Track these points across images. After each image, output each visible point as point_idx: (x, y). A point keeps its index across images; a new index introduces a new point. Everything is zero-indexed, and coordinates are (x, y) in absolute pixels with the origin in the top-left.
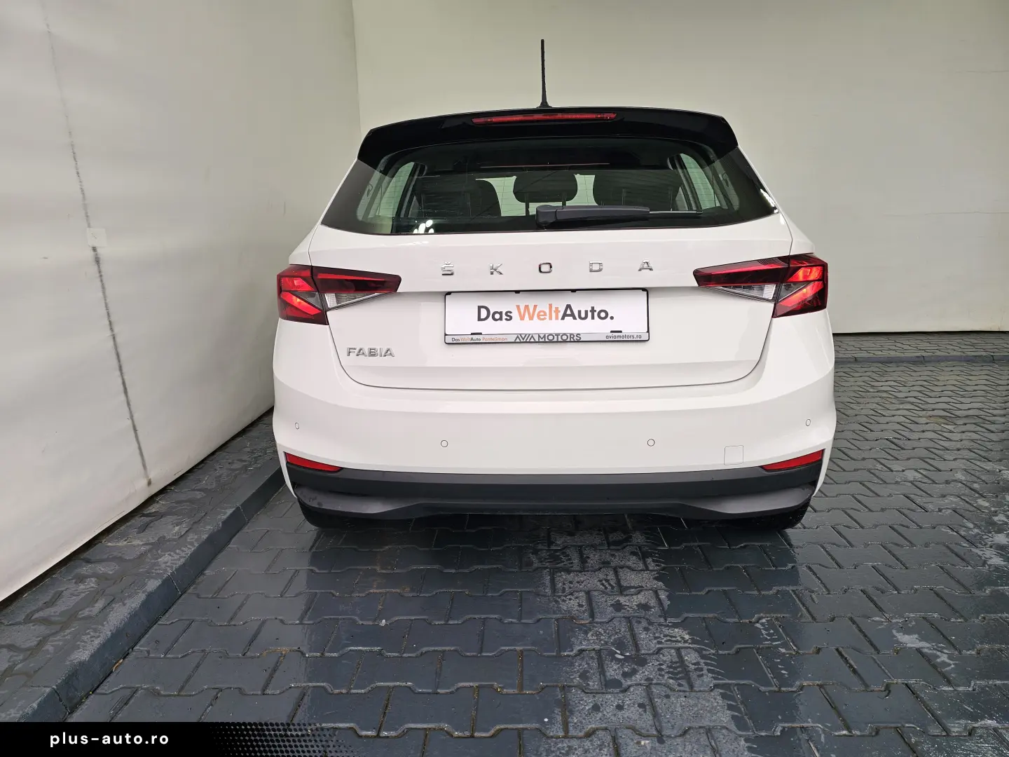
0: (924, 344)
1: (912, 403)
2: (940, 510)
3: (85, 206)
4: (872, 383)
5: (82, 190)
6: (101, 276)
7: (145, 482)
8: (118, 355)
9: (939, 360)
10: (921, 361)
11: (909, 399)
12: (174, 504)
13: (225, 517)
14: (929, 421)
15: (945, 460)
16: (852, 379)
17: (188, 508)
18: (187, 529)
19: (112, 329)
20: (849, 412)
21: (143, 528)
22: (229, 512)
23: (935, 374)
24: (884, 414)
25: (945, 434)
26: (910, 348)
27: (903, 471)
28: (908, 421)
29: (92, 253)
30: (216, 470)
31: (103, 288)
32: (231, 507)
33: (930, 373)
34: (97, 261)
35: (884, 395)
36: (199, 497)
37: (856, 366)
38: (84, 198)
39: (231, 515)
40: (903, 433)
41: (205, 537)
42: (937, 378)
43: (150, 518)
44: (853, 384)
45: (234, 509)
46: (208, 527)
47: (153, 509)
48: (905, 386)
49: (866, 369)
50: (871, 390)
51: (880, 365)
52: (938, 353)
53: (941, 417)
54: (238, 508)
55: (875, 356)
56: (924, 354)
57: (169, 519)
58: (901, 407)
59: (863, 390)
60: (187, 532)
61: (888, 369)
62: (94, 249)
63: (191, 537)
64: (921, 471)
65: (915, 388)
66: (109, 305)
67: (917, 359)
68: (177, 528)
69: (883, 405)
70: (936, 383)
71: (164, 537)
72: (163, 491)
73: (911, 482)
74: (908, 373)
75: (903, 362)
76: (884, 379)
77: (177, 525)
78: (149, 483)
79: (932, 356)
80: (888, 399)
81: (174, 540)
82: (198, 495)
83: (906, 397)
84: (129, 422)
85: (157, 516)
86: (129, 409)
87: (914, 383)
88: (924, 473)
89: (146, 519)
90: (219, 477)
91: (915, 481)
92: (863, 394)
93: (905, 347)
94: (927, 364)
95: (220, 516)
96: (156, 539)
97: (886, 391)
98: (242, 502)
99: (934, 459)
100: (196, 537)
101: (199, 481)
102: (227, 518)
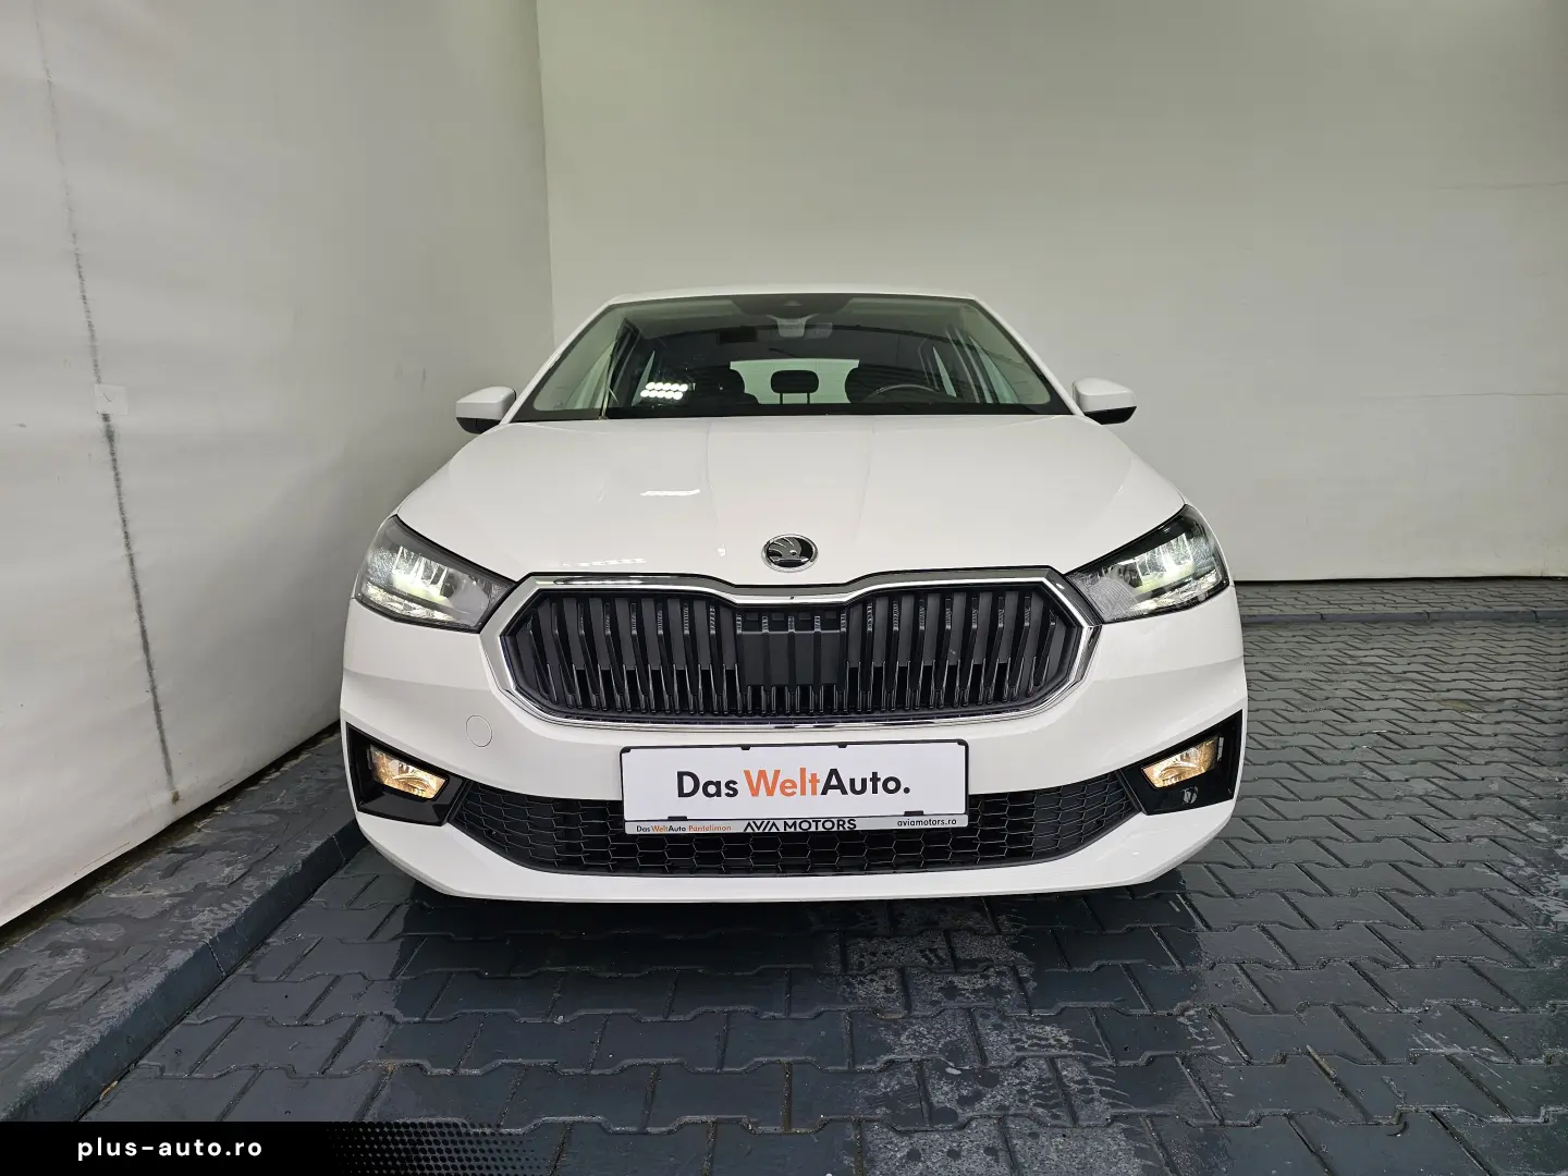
0: (1426, 595)
1: (1413, 681)
2: (1470, 839)
3: (95, 351)
4: (1350, 652)
5: (90, 324)
6: (114, 461)
7: (167, 796)
8: (136, 588)
9: (1452, 618)
10: (1425, 620)
11: (1408, 675)
12: (228, 834)
13: (306, 853)
14: (1442, 707)
15: (1472, 764)
16: (1318, 646)
17: (249, 839)
18: (243, 872)
19: (128, 546)
21: (172, 871)
22: (315, 845)
23: (1447, 639)
24: (1371, 696)
25: (1470, 726)
26: (1406, 601)
27: (1407, 780)
28: (1409, 707)
29: (101, 424)
30: (299, 781)
31: (117, 479)
32: (318, 838)
33: (1439, 637)
34: (110, 436)
35: (1371, 669)
36: (265, 823)
38: (93, 338)
40: (1403, 724)
41: (272, 883)
42: (1451, 644)
43: (185, 856)
44: (1319, 652)
45: (322, 842)
46: (279, 869)
47: (191, 840)
48: (1402, 656)
49: (1339, 632)
50: (1349, 662)
51: (1361, 625)
52: (1450, 608)
53: (1460, 701)
54: (329, 840)
55: (1351, 612)
56: (1429, 609)
57: (216, 855)
58: (1397, 687)
59: (1336, 662)
60: (242, 875)
61: (1372, 632)
62: (106, 418)
63: (251, 883)
64: (1436, 781)
65: (1415, 660)
66: (126, 508)
67: (1418, 617)
68: (227, 870)
69: (1369, 683)
70: (1450, 651)
71: (205, 884)
72: (206, 810)
73: (1421, 798)
74: (1405, 636)
75: (1396, 621)
76: (1368, 646)
77: (228, 866)
78: (176, 798)
79: (1441, 612)
80: (1376, 675)
81: (221, 888)
82: (266, 820)
83: (1405, 672)
84: (150, 696)
85: (198, 851)
86: (151, 675)
87: (1416, 652)
88: (1441, 784)
89: (176, 857)
90: (304, 791)
91: (1426, 795)
92: (1336, 668)
93: (1398, 600)
94: (1436, 624)
95: (299, 852)
96: (192, 887)
97: (1372, 664)
98: (337, 830)
99: (1455, 763)
100: (258, 883)
101: (271, 798)
102: (312, 855)
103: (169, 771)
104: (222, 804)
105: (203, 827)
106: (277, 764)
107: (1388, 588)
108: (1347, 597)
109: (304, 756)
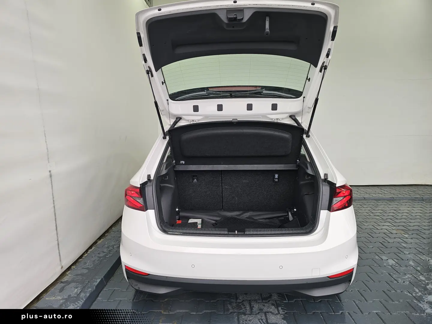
0: (393, 191)
1: (389, 222)
2: (404, 282)
3: (48, 155)
4: (372, 211)
5: (47, 148)
6: (52, 182)
7: (60, 267)
8: (55, 214)
9: (400, 199)
10: (392, 200)
11: (388, 220)
12: (75, 277)
13: (96, 284)
14: (397, 232)
15: (405, 254)
16: (363, 209)
17: (81, 278)
18: (80, 290)
19: (54, 204)
20: (363, 227)
21: (61, 290)
22: (99, 281)
23: (398, 206)
24: (378, 228)
25: (404, 240)
26: (387, 193)
27: (387, 260)
28: (388, 232)
29: (49, 173)
30: (92, 257)
31: (52, 187)
32: (99, 279)
33: (396, 206)
34: (51, 176)
35: (378, 218)
36: (85, 273)
37: (365, 201)
38: (48, 152)
39: (99, 282)
40: (386, 239)
41: (88, 295)
42: (399, 208)
43: (65, 284)
44: (364, 211)
45: (101, 279)
46: (90, 289)
47: (65, 279)
48: (386, 213)
49: (369, 204)
50: (372, 215)
51: (375, 201)
52: (400, 196)
53: (402, 230)
54: (102, 279)
55: (372, 197)
56: (394, 196)
57: (73, 284)
58: (385, 224)
59: (368, 215)
60: (80, 292)
61: (379, 204)
62: (50, 171)
63: (82, 295)
64: (395, 260)
65: (390, 214)
66: (54, 194)
67: (391, 199)
68: (76, 290)
69: (377, 223)
70: (399, 212)
71: (70, 295)
72: (69, 268)
73: (391, 266)
74: (387, 206)
75: (385, 200)
76: (377, 209)
77: (76, 289)
78: (62, 267)
79: (397, 197)
80: (379, 220)
81: (75, 297)
82: (85, 271)
83: (387, 219)
84: (57, 242)
85: (68, 283)
86: (57, 236)
87: (390, 211)
88: (396, 261)
89: (62, 285)
90: (94, 261)
91: (392, 265)
92: (369, 217)
93: (386, 192)
94: (395, 201)
95: (94, 284)
96: (67, 296)
97: (378, 216)
98: (104, 276)
99: (400, 253)
100: (84, 295)
101: (85, 263)
102: (98, 284)
103: (60, 260)
104: (73, 265)
105: (69, 274)
106: (87, 251)
107: (383, 188)
108: (371, 191)
109: (93, 248)
